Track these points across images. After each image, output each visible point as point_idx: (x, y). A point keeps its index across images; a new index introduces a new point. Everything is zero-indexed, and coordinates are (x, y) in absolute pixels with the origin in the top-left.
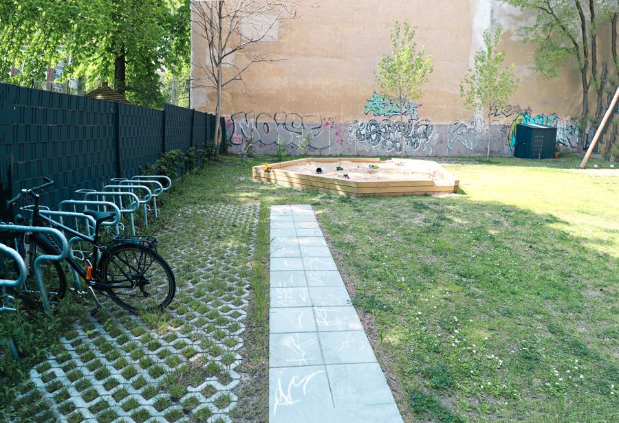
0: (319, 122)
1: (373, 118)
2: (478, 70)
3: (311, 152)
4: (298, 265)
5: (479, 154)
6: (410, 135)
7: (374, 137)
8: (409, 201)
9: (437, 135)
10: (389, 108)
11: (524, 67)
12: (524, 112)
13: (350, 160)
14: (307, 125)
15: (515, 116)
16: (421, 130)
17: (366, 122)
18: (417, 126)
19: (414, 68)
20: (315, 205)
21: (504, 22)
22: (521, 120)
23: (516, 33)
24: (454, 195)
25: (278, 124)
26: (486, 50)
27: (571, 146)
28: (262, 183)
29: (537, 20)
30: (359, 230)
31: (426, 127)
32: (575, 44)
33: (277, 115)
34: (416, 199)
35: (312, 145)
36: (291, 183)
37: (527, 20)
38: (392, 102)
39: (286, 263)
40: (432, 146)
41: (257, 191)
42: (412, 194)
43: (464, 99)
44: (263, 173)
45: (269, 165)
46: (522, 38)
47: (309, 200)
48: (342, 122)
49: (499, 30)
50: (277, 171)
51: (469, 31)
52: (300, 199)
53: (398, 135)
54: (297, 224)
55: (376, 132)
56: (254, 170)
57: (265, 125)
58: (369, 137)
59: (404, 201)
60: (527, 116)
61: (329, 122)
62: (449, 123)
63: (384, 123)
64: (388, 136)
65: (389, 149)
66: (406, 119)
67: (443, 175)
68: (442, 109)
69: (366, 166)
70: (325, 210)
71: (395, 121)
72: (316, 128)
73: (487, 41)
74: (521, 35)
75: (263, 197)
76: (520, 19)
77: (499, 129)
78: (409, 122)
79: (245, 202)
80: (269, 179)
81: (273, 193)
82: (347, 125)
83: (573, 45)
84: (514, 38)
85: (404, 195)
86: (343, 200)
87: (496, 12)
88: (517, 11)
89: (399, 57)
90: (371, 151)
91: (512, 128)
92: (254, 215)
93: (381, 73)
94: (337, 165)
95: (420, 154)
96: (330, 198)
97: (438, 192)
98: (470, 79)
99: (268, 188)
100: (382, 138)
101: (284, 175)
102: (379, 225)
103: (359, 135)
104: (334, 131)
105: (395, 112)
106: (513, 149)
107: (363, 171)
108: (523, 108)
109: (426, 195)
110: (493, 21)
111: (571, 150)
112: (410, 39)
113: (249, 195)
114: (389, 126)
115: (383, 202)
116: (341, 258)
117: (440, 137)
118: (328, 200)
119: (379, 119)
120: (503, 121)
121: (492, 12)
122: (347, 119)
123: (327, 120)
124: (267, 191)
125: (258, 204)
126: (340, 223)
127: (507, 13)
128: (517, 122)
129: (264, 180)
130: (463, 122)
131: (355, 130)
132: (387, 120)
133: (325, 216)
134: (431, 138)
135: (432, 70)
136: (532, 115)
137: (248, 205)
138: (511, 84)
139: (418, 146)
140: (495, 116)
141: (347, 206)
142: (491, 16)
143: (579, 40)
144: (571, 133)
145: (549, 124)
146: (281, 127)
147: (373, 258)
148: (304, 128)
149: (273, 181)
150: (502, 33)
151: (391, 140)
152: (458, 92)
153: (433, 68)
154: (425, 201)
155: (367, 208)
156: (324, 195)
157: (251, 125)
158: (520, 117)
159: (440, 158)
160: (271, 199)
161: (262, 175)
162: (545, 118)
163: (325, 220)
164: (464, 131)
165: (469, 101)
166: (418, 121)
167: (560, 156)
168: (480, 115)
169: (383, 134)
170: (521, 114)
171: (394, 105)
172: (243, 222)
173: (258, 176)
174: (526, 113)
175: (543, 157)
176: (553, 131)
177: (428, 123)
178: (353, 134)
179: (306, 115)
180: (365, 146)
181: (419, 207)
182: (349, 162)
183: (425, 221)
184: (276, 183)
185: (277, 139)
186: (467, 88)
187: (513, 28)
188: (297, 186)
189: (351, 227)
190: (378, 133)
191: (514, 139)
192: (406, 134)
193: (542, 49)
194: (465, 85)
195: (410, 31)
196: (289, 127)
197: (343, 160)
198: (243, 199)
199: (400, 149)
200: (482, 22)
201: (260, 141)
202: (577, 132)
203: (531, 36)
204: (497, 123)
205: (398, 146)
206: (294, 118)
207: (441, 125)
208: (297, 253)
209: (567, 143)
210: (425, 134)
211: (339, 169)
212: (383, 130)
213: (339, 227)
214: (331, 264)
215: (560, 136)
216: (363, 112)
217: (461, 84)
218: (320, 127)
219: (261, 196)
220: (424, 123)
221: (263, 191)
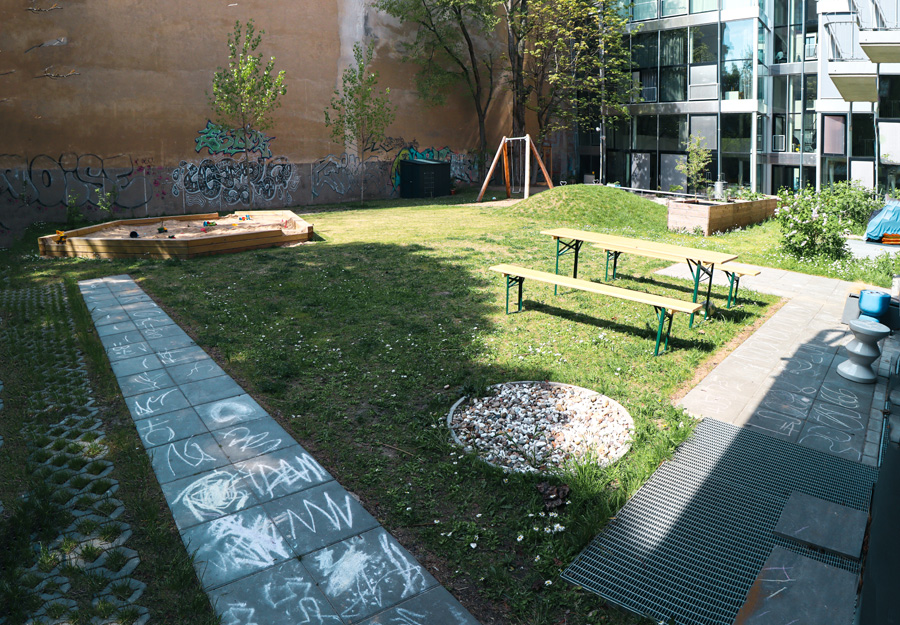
0: (128, 166)
1: (208, 158)
2: (347, 93)
3: (120, 212)
4: (131, 327)
5: (353, 199)
6: (262, 180)
7: (210, 184)
8: (251, 256)
9: (297, 177)
10: (230, 142)
11: (406, 91)
12: (408, 145)
13: (176, 219)
14: (111, 171)
15: (397, 150)
16: (274, 172)
17: (199, 162)
18: (270, 168)
19: (262, 88)
20: (133, 274)
21: (380, 33)
22: (405, 155)
23: (394, 49)
24: (308, 243)
25: (66, 172)
26: (357, 68)
27: (471, 181)
28: (56, 259)
29: (418, 37)
30: (195, 289)
31: (281, 168)
32: (465, 69)
33: (64, 157)
34: (262, 252)
35: (120, 203)
36: (96, 253)
37: (407, 35)
38: (233, 134)
39: (115, 328)
40: (291, 193)
41: (54, 268)
42: (257, 248)
43: (330, 129)
44: (54, 246)
45: (63, 234)
46: (401, 56)
47: (125, 269)
48: (162, 164)
49: (375, 43)
50: (74, 240)
51: (336, 40)
52: (113, 269)
53: (243, 179)
54: (117, 295)
55: (214, 178)
56: (40, 243)
57: (45, 175)
58: (203, 186)
59: (245, 256)
60: (412, 150)
61: (144, 165)
62: (313, 161)
63: (224, 164)
64: (230, 183)
65: (233, 201)
66: (254, 158)
67: (295, 224)
68: (302, 143)
69: (200, 224)
70: (149, 276)
71: (239, 161)
72: (124, 176)
73: (358, 57)
74: (401, 52)
75: (63, 275)
76: (398, 32)
77: (377, 166)
78: (259, 161)
79: (42, 282)
80: (64, 253)
81: (76, 268)
82: (170, 170)
83: (462, 70)
84: (392, 55)
85: (247, 249)
86: (169, 263)
87: (372, 20)
88: (396, 22)
89: (239, 71)
90: (207, 204)
91: (395, 165)
92: (60, 293)
93: (215, 94)
94: (159, 226)
95: (276, 204)
96: (154, 264)
97: (289, 242)
98: (338, 105)
99: (66, 263)
100: (222, 186)
101: (85, 243)
102: (218, 280)
103: (188, 183)
104: (152, 179)
105: (238, 148)
106: (398, 189)
107: (196, 230)
108: (408, 140)
109: (274, 246)
110: (367, 31)
111: (472, 185)
112: (254, 47)
113: (45, 273)
114: (231, 168)
115: (221, 260)
116: (176, 314)
117: (302, 180)
118: (150, 267)
119: (217, 159)
120: (382, 157)
121: (366, 18)
122: (170, 160)
123: (140, 163)
124: (66, 266)
125: (61, 281)
126: (171, 286)
127: (385, 23)
128: (401, 158)
129: (56, 254)
130: (331, 159)
131: (182, 176)
132: (228, 160)
133: (148, 282)
134: (290, 183)
135: (285, 92)
136: (419, 149)
137: (48, 284)
138: (387, 112)
139: (272, 194)
140: (373, 150)
141: (176, 269)
142: (365, 24)
143: (468, 64)
144: (470, 168)
145: (441, 159)
146: (71, 176)
147: (212, 308)
148: (106, 177)
149: (71, 254)
150: (378, 47)
151: (236, 189)
152: (324, 120)
153: (287, 89)
154: (272, 252)
155: (201, 268)
156: (144, 261)
157: (21, 174)
158: (404, 152)
159: (303, 207)
160: (76, 274)
161: (54, 249)
162: (435, 152)
163: (151, 286)
164: (333, 170)
165: (336, 132)
166: (272, 159)
167: (457, 192)
168: (352, 149)
169: (222, 180)
170: (405, 148)
171: (238, 138)
172: (49, 302)
173: (47, 250)
174: (411, 147)
175: (435, 196)
176: (446, 166)
177: (284, 162)
178: (179, 183)
179: (109, 156)
180: (198, 198)
181: (264, 259)
182: (175, 222)
183: (271, 270)
184: (76, 255)
185: (64, 196)
186: (334, 115)
187: (391, 42)
188: (104, 256)
189: (184, 287)
190: (216, 178)
191: (398, 178)
192: (255, 177)
193: (423, 72)
194: (332, 111)
195: (255, 36)
196: (83, 176)
197: (167, 219)
198: (37, 280)
199: (248, 200)
200: (352, 31)
201: (38, 201)
202: (476, 167)
203: (411, 56)
204: (375, 160)
205: (246, 197)
206: (90, 161)
207: (301, 165)
208: (125, 317)
209: (466, 178)
210: (282, 177)
211: (162, 231)
212: (224, 174)
213: (169, 289)
214: (166, 320)
215: (455, 171)
216: (192, 150)
217: (327, 111)
218: (130, 174)
219: (61, 273)
220: (279, 161)
221: (62, 267)
